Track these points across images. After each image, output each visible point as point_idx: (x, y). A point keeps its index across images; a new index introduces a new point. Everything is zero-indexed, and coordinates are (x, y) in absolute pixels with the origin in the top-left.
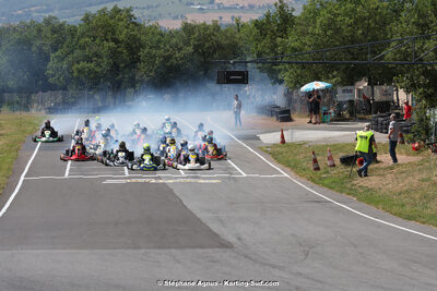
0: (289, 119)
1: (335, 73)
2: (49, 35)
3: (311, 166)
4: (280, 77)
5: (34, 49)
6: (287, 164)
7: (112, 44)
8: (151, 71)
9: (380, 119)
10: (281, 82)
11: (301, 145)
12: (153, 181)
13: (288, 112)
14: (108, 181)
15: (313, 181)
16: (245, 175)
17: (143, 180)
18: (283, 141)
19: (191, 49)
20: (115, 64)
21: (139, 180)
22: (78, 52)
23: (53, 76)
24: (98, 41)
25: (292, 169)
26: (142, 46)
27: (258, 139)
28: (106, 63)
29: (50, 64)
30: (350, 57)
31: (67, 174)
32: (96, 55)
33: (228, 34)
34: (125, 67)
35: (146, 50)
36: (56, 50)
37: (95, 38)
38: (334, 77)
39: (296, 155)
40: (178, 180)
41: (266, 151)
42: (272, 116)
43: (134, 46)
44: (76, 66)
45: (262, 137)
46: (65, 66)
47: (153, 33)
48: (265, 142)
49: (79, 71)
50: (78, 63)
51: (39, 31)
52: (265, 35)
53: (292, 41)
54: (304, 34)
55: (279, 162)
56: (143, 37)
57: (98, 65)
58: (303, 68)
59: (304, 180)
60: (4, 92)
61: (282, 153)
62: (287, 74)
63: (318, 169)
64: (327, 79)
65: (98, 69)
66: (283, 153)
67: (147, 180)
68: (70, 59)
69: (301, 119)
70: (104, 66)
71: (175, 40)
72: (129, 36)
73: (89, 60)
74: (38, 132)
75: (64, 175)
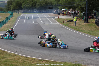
0: (60, 15)
3: (63, 22)
5: (20, 3)
7: (32, 2)
8: (38, 7)
10: (59, 9)
11: (61, 19)
12: (38, 24)
13: (59, 13)
14: (30, 24)
16: (52, 23)
17: (36, 24)
18: (59, 18)
19: (44, 3)
20: (32, 5)
22: (27, 3)
23: (23, 7)
24: (30, 2)
25: (60, 22)
29: (22, 5)
30: (69, 5)
32: (30, 4)
33: (50, 1)
36: (23, 3)
38: (67, 8)
40: (42, 24)
43: (36, 3)
46: (25, 6)
52: (56, 1)
53: (60, 2)
54: (62, 1)
56: (37, 1)
58: (62, 6)
59: (61, 24)
60: (15, 9)
62: (60, 7)
63: (64, 22)
66: (58, 20)
68: (25, 4)
69: (61, 15)
70: (31, 6)
71: (42, 2)
72: (35, 1)
73: (28, 5)
74: (20, 16)
75: (23, 23)
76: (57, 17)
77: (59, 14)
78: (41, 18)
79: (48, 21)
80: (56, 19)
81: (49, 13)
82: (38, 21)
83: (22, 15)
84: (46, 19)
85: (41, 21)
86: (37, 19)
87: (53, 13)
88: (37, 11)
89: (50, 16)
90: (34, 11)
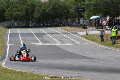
1: (101, 13)
2: (5, 3)
4: (82, 15)
6: (92, 40)
7: (26, 6)
8: (39, 14)
9: (118, 27)
11: (93, 35)
12: (51, 45)
14: (36, 45)
15: (102, 44)
16: (79, 43)
17: (48, 45)
19: (51, 7)
20: (27, 12)
21: (46, 45)
22: (15, 9)
23: (7, 16)
24: (21, 5)
25: (94, 41)
26: (36, 6)
27: (78, 34)
28: (24, 12)
29: (6, 13)
30: (105, 8)
32: (21, 9)
33: (63, 2)
34: (30, 13)
35: (37, 8)
36: (7, 8)
37: (21, 4)
38: (100, 14)
40: (59, 44)
41: (83, 37)
44: (15, 13)
45: (79, 33)
46: (11, 13)
47: (39, 2)
48: (81, 34)
49: (15, 15)
50: (15, 12)
51: (2, 2)
52: (77, 2)
55: (89, 39)
56: (36, 4)
57: (21, 13)
58: (90, 11)
59: (99, 44)
61: (88, 37)
62: (85, 14)
64: (98, 15)
65: (22, 14)
67: (49, 44)
68: (12, 11)
70: (24, 13)
71: (46, 4)
72: (32, 3)
73: (19, 11)
74: (7, 33)
75: (21, 43)
76: (85, 33)
77: (85, 27)
79: (69, 39)
80: (81, 36)
81: (60, 26)
82: (48, 40)
83: (10, 31)
84: (64, 37)
85: (55, 39)
86: (43, 36)
87: (69, 27)
88: (35, 24)
89: (67, 31)
90: (29, 25)
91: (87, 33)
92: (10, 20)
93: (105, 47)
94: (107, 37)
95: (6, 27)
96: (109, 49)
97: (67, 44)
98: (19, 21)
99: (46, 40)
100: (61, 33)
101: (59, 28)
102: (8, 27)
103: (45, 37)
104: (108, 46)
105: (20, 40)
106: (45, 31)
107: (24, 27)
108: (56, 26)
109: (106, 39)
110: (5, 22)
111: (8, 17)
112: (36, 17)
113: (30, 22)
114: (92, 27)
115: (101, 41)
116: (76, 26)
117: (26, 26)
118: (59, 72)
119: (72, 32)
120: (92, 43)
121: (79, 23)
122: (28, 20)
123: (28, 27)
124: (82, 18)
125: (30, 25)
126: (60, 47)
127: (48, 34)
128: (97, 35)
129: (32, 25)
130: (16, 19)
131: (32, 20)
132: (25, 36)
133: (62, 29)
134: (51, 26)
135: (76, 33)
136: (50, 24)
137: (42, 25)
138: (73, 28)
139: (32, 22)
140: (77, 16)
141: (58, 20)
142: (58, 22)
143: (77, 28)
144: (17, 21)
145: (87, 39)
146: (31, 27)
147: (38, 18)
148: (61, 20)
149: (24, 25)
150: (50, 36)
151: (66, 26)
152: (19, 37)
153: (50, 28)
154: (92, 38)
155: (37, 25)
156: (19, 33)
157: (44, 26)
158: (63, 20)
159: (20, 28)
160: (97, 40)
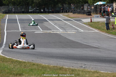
0: (90, 15)
6: (96, 28)
11: (98, 22)
12: (52, 32)
14: (36, 32)
15: (108, 33)
16: (83, 31)
17: (49, 32)
21: (47, 32)
25: (98, 29)
27: (81, 21)
31: (20, 30)
39: (98, 25)
40: (61, 32)
41: (87, 24)
42: (84, 14)
45: (83, 20)
55: (93, 27)
59: (104, 33)
61: (93, 25)
67: (50, 32)
69: (94, 15)
74: (5, 18)
75: (19, 30)
76: (89, 20)
78: (52, 21)
79: (71, 26)
80: (84, 23)
82: (49, 27)
83: (7, 16)
84: (66, 24)
85: (57, 26)
86: (44, 23)
87: (72, 13)
88: (35, 10)
89: (69, 18)
90: (28, 10)
91: (91, 20)
92: (8, 5)
93: (110, 36)
94: (113, 25)
95: (3, 12)
96: (115, 38)
97: (70, 32)
98: (17, 5)
99: (47, 27)
100: (63, 20)
101: (61, 15)
102: (6, 13)
103: (45, 24)
104: (114, 34)
105: (19, 27)
106: (46, 17)
107: (23, 12)
108: (58, 12)
109: (112, 27)
110: (3, 6)
111: (6, 2)
112: (36, 2)
113: (30, 7)
114: (97, 14)
115: (106, 29)
116: (79, 13)
117: (25, 11)
118: (60, 61)
119: (74, 19)
120: (97, 31)
121: (83, 9)
122: (28, 5)
123: (28, 12)
124: (87, 4)
125: (30, 11)
126: (61, 35)
127: (49, 21)
128: (102, 23)
129: (32, 11)
130: (14, 4)
131: (32, 5)
132: (24, 23)
133: (64, 16)
134: (53, 12)
135: (80, 21)
136: (51, 9)
137: (42, 11)
138: (76, 15)
139: (32, 7)
140: (81, 1)
141: (60, 5)
142: (60, 8)
143: (80, 14)
144: (15, 6)
145: (91, 26)
146: (31, 13)
147: (38, 3)
148: (63, 6)
149: (23, 10)
150: (51, 23)
151: (68, 12)
152: (17, 23)
153: (52, 14)
154: (96, 26)
155: (38, 11)
156: (17, 19)
157: (45, 12)
158: (66, 6)
159: (19, 13)
160: (103, 28)
